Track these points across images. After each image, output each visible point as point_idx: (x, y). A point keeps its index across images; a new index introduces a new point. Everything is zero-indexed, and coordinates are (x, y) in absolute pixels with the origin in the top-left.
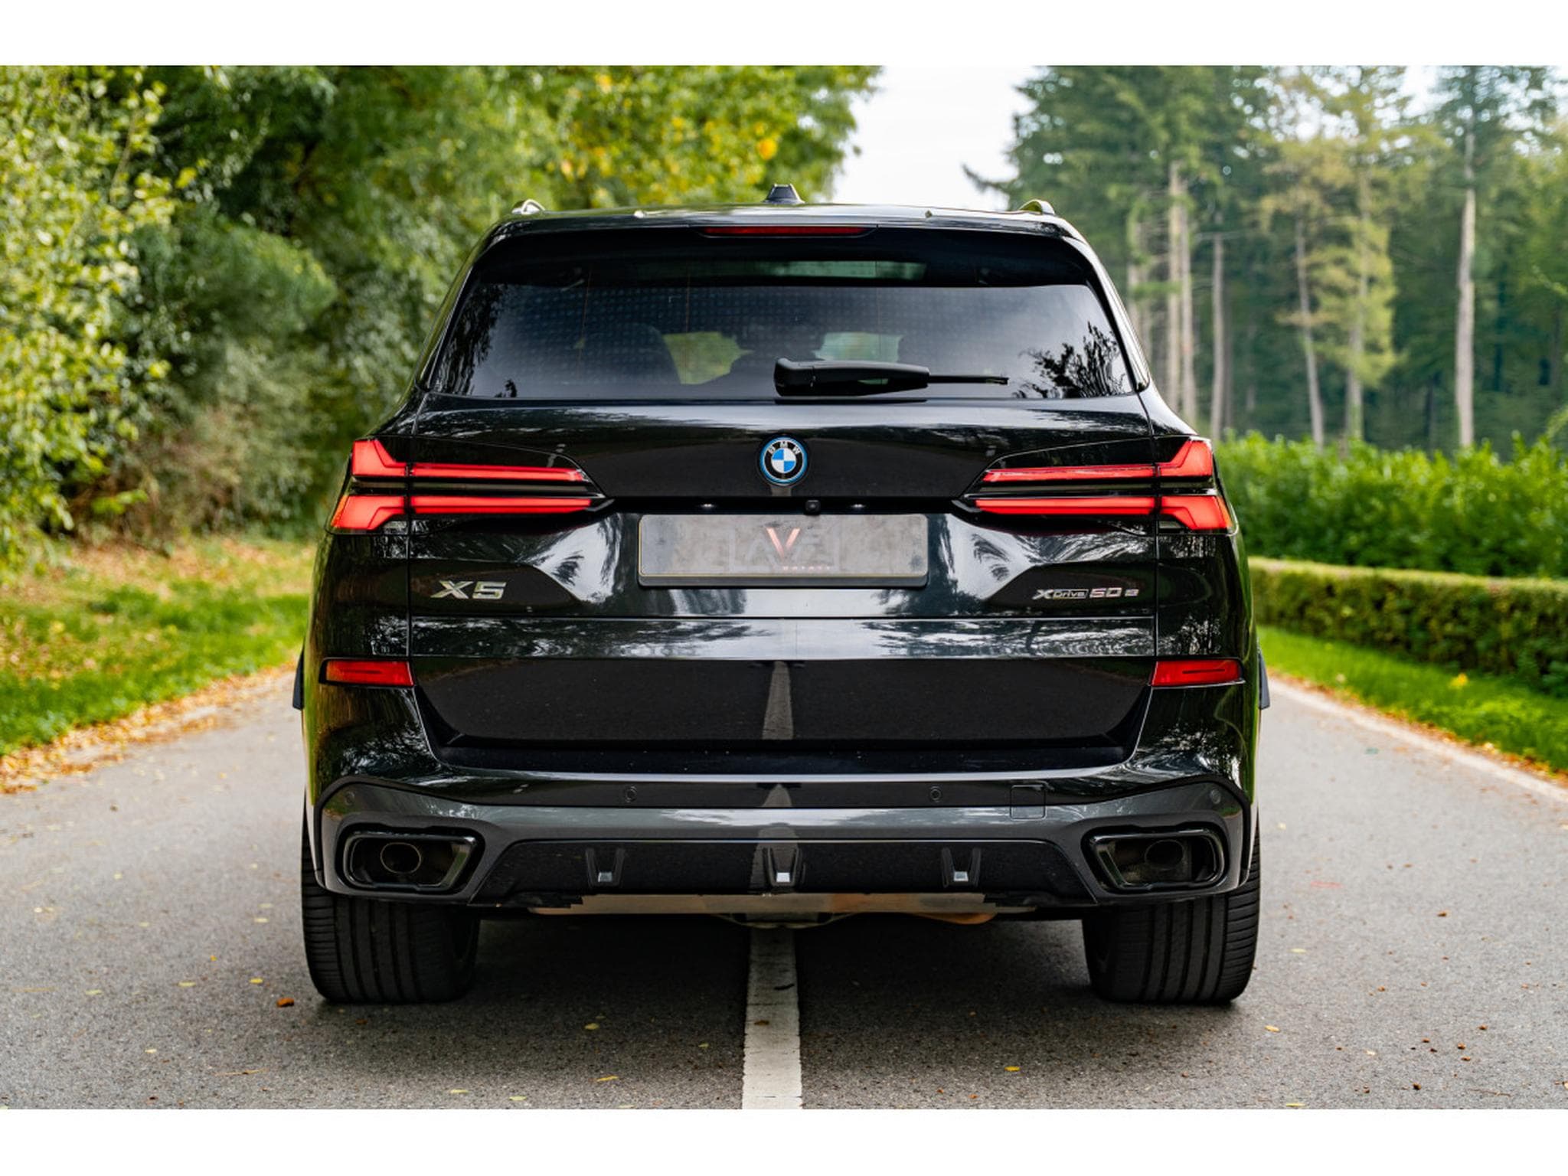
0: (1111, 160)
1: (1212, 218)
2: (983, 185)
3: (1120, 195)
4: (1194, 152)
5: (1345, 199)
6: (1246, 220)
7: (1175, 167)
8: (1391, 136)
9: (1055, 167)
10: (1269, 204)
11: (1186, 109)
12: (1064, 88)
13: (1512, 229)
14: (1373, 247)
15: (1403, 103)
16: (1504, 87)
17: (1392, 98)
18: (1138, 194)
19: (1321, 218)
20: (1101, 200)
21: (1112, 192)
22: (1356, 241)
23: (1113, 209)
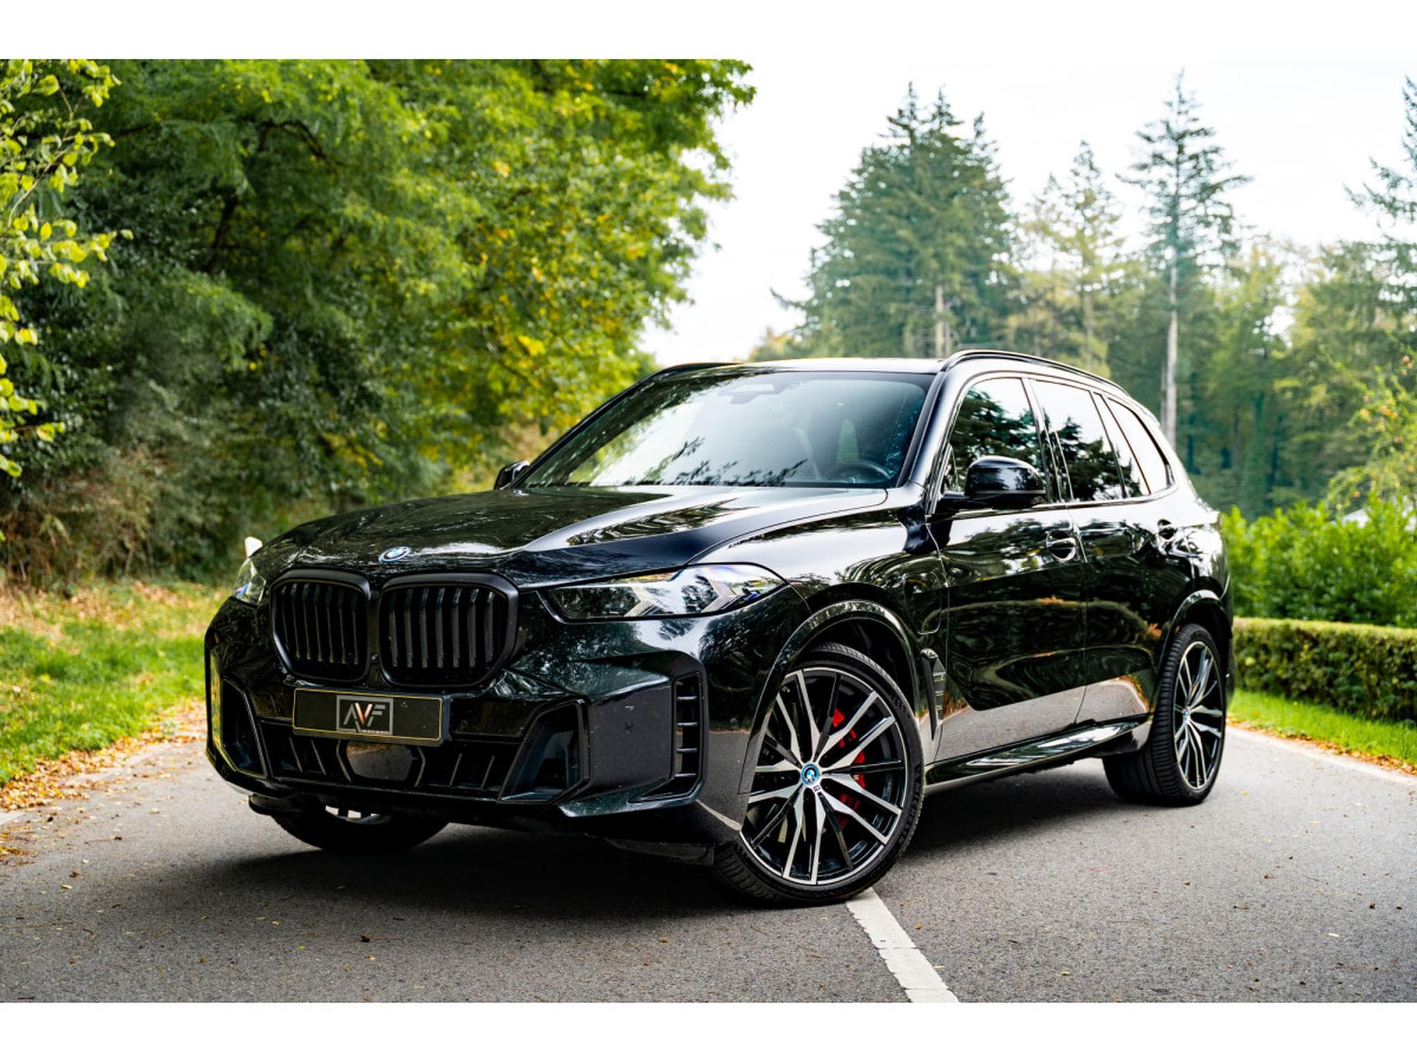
0: (892, 284)
1: (968, 333)
2: (787, 304)
3: (899, 310)
4: (957, 278)
5: (1074, 318)
6: (995, 334)
7: (939, 292)
8: (1109, 270)
9: (844, 289)
10: (1013, 321)
11: (952, 243)
12: (851, 226)
13: (1205, 343)
14: (1096, 357)
15: (1118, 243)
16: (1200, 231)
17: (1109, 240)
18: (912, 311)
19: (1053, 334)
20: (884, 316)
21: (892, 308)
22: (1082, 351)
23: (892, 322)
